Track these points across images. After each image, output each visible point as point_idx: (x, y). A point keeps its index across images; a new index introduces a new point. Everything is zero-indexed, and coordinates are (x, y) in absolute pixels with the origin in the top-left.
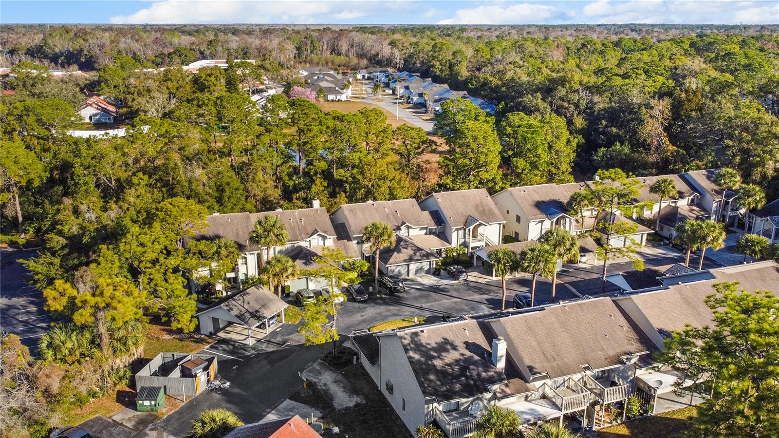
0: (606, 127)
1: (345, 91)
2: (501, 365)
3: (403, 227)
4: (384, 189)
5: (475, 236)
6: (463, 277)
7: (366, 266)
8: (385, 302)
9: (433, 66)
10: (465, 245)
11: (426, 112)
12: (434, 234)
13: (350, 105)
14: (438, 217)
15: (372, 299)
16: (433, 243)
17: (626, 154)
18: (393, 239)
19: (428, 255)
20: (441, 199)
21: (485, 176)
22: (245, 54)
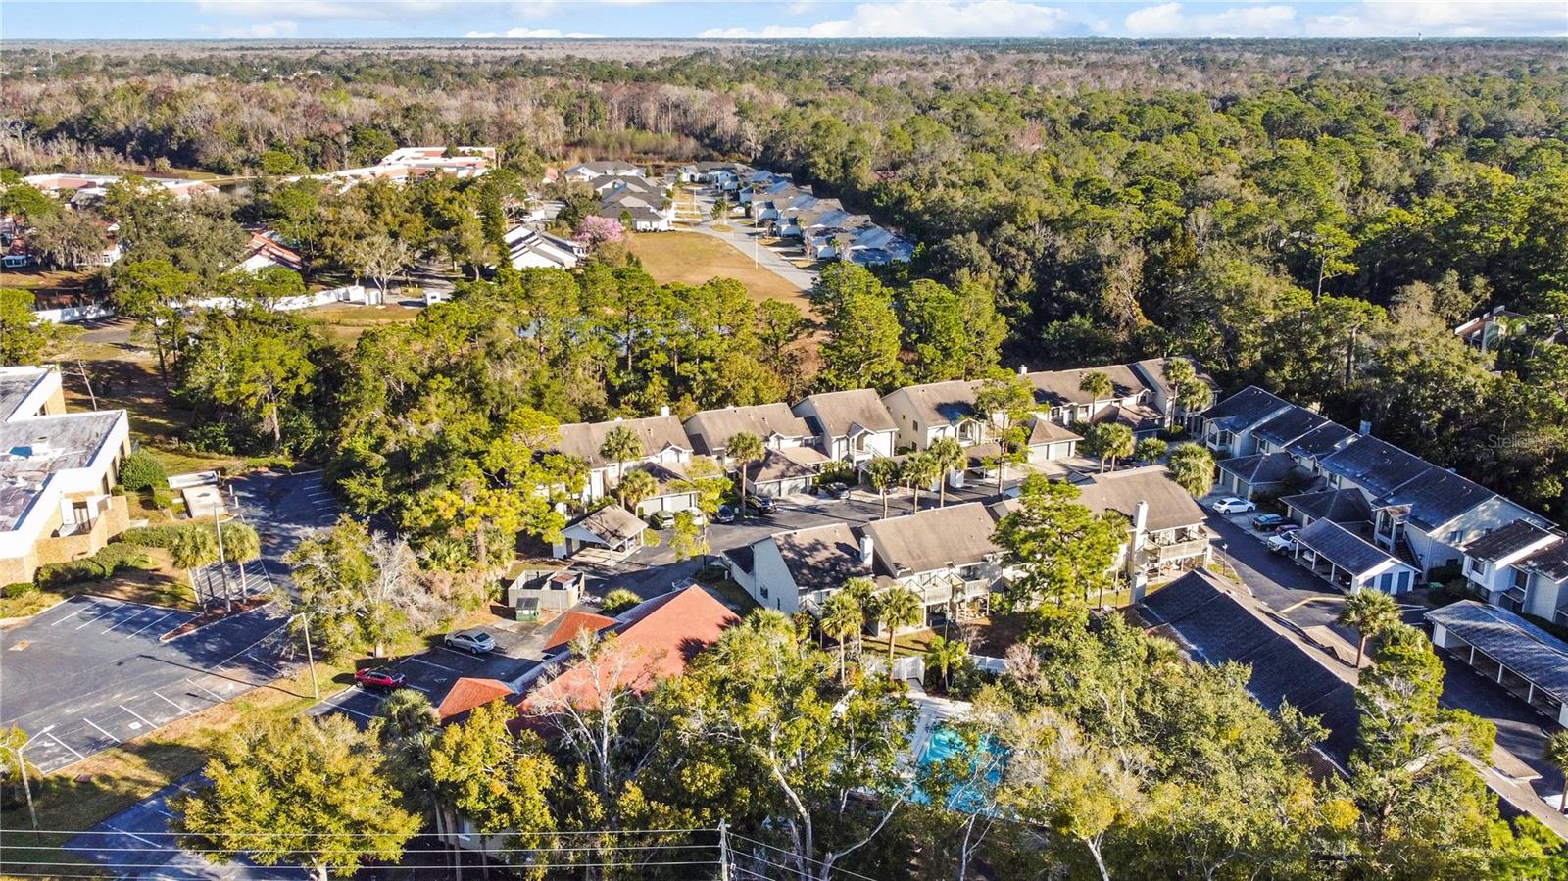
0: (1063, 289)
1: (664, 212)
2: (869, 562)
3: (772, 438)
4: (747, 391)
5: (860, 447)
6: (845, 495)
7: (730, 484)
8: (754, 524)
9: (815, 164)
10: (849, 458)
11: (802, 253)
12: (811, 445)
13: (676, 239)
14: (814, 425)
15: (739, 521)
16: (810, 457)
17: (1085, 332)
18: (763, 451)
19: (803, 471)
20: (821, 404)
21: (878, 369)
22: (475, 134)
